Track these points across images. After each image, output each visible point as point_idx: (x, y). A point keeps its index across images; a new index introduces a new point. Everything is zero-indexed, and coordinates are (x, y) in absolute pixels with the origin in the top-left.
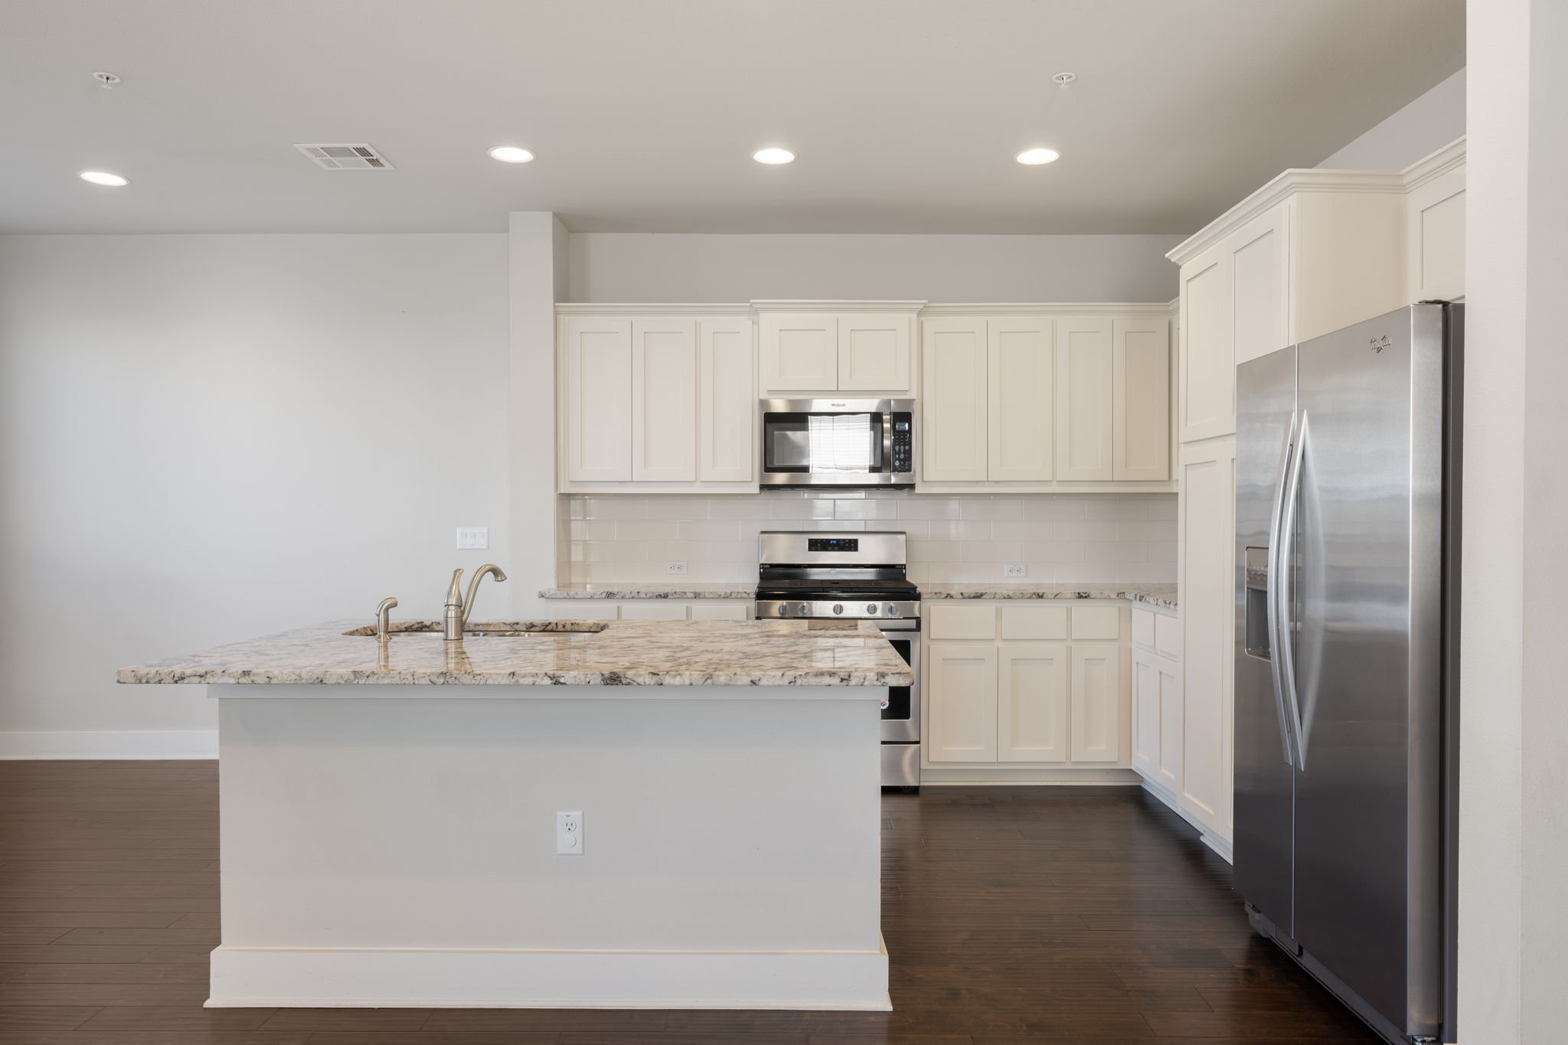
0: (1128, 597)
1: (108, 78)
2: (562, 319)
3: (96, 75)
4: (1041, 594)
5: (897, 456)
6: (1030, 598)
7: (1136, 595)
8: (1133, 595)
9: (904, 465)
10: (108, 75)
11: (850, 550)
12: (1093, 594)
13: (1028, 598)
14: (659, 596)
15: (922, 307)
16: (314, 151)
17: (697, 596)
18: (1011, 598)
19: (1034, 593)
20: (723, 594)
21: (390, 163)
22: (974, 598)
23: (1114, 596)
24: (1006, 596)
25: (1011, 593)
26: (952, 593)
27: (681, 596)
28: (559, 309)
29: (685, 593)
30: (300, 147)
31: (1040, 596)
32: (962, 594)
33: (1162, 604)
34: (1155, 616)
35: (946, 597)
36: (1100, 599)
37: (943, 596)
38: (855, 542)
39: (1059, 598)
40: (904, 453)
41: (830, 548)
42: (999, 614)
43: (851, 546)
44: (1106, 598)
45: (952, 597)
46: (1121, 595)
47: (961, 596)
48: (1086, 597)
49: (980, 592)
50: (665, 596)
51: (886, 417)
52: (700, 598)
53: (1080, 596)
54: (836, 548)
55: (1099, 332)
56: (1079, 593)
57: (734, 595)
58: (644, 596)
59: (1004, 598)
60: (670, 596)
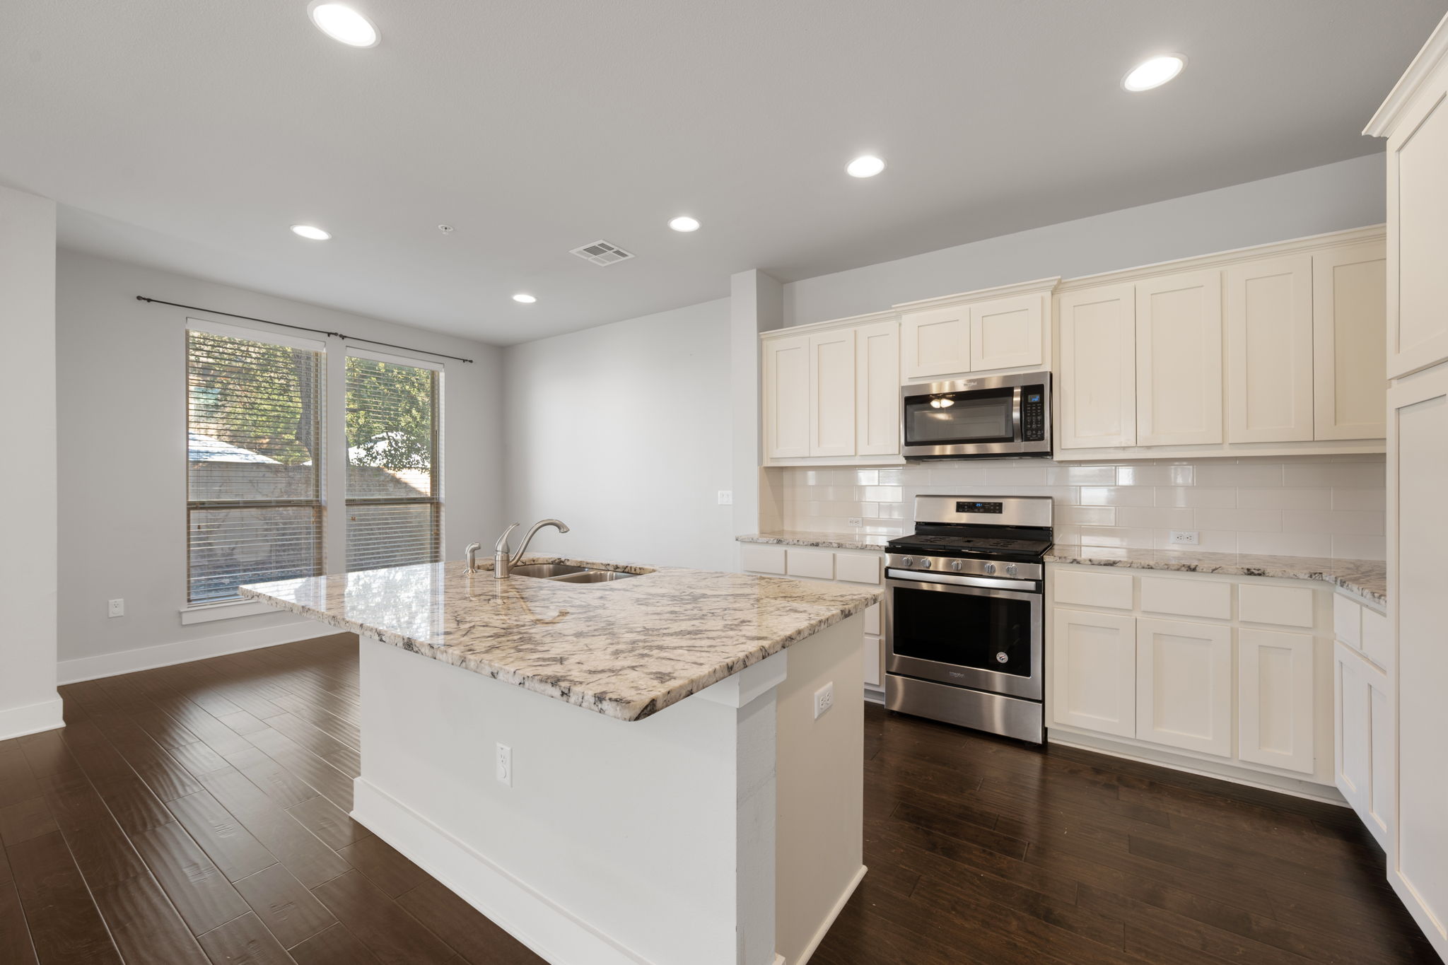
0: (1327, 579)
1: (446, 228)
2: (765, 343)
3: (439, 226)
4: (1192, 567)
5: (1029, 426)
6: (1178, 570)
7: (1336, 578)
8: (1333, 577)
9: (1036, 434)
10: (446, 226)
11: (994, 512)
12: (1269, 571)
13: (1175, 570)
14: (812, 545)
15: (1055, 283)
16: (580, 252)
17: (840, 546)
18: (1152, 568)
19: (1184, 565)
20: (860, 546)
21: (631, 253)
22: (1105, 565)
23: (1303, 575)
24: (1146, 566)
25: (1152, 563)
26: (1078, 558)
27: (829, 545)
28: (763, 337)
29: (831, 543)
30: (574, 252)
31: (1192, 569)
32: (1090, 560)
33: (1369, 596)
34: (1361, 609)
35: (1072, 563)
36: (1281, 577)
37: (1068, 561)
38: (1001, 505)
39: (1218, 573)
40: (1037, 423)
41: (976, 510)
42: (1136, 584)
43: (997, 508)
44: (1292, 578)
45: (1078, 563)
46: (1315, 575)
47: (1090, 563)
48: (1260, 575)
49: (1113, 559)
50: (817, 545)
51: (1018, 391)
52: (842, 547)
53: (1250, 573)
54: (982, 510)
55: (1291, 273)
56: (1248, 570)
57: (868, 548)
58: (802, 543)
59: (1143, 568)
60: (820, 545)
